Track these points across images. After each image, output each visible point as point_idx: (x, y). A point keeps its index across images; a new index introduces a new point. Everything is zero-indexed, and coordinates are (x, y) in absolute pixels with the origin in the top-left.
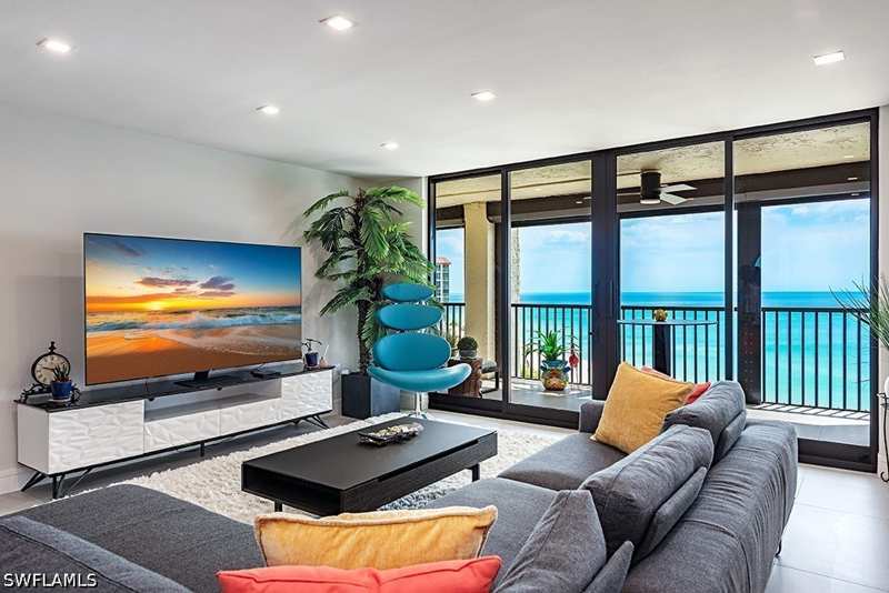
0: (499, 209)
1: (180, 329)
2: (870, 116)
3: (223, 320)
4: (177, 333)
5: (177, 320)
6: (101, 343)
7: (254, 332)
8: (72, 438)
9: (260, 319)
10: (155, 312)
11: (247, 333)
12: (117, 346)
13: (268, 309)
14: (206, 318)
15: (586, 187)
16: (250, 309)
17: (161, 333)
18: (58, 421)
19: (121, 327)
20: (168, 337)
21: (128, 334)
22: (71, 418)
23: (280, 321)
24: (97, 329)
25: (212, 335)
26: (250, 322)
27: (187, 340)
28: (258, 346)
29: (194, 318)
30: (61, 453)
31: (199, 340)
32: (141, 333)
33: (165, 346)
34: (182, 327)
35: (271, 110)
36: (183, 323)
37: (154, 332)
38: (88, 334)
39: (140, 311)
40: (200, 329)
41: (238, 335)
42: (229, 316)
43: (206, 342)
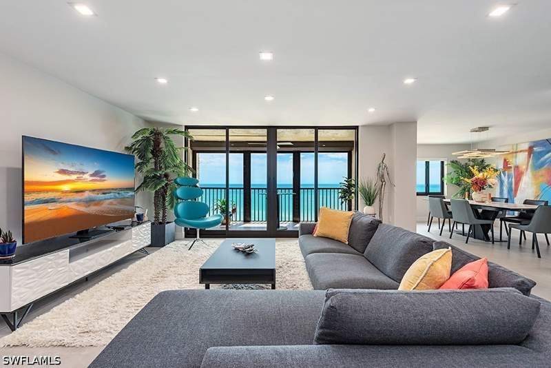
0: (225, 144)
1: (79, 202)
2: (356, 128)
3: (101, 196)
4: (78, 205)
5: (78, 197)
6: (34, 213)
7: (114, 203)
8: (28, 282)
9: (117, 195)
10: (66, 192)
11: (111, 204)
12: (43, 215)
13: (122, 189)
14: (93, 195)
15: (265, 139)
16: (113, 189)
17: (69, 205)
18: (18, 271)
19: (46, 202)
20: (73, 207)
21: (50, 206)
22: (27, 268)
23: (127, 196)
24: (32, 203)
25: (96, 205)
26: (113, 197)
27: (83, 209)
28: (116, 211)
29: (86, 195)
30: (19, 294)
31: (88, 209)
32: (58, 205)
33: (72, 213)
34: (80, 201)
35: (162, 81)
36: (81, 198)
37: (64, 204)
38: (26, 208)
39: (57, 191)
40: (90, 202)
41: (108, 205)
42: (104, 194)
43: (92, 209)
